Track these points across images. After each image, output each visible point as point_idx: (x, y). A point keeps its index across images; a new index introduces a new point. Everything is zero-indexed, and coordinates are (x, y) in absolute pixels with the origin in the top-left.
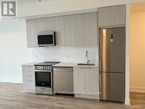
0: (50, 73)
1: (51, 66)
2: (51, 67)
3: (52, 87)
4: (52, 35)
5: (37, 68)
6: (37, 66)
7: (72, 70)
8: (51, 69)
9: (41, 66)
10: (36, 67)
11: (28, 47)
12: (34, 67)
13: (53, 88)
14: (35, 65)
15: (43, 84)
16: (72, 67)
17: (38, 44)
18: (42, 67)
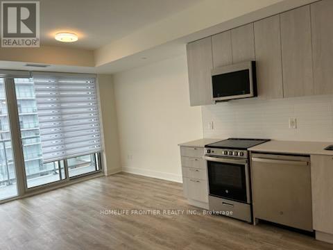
0: (243, 166)
1: (246, 149)
2: (245, 152)
3: (248, 201)
4: (248, 70)
5: (211, 154)
6: (212, 149)
7: (309, 164)
8: (245, 156)
9: (221, 150)
10: (209, 151)
11: (192, 105)
12: (205, 150)
13: (251, 204)
14: (206, 146)
15: (227, 191)
16: (308, 156)
17: (214, 97)
18: (222, 152)
